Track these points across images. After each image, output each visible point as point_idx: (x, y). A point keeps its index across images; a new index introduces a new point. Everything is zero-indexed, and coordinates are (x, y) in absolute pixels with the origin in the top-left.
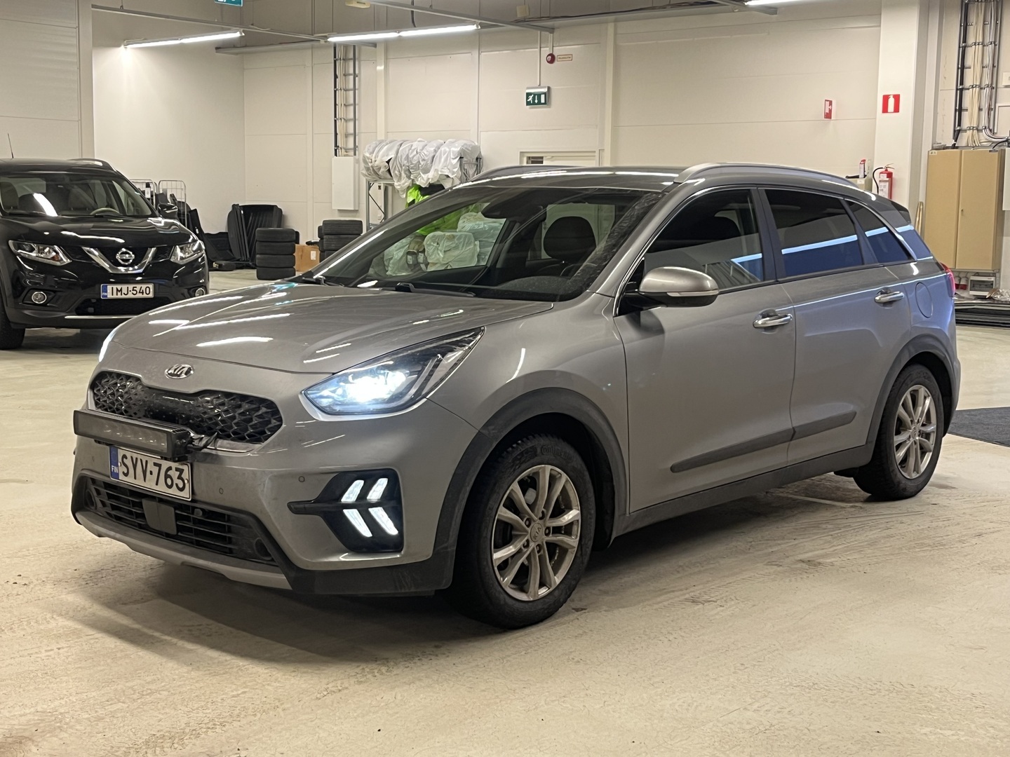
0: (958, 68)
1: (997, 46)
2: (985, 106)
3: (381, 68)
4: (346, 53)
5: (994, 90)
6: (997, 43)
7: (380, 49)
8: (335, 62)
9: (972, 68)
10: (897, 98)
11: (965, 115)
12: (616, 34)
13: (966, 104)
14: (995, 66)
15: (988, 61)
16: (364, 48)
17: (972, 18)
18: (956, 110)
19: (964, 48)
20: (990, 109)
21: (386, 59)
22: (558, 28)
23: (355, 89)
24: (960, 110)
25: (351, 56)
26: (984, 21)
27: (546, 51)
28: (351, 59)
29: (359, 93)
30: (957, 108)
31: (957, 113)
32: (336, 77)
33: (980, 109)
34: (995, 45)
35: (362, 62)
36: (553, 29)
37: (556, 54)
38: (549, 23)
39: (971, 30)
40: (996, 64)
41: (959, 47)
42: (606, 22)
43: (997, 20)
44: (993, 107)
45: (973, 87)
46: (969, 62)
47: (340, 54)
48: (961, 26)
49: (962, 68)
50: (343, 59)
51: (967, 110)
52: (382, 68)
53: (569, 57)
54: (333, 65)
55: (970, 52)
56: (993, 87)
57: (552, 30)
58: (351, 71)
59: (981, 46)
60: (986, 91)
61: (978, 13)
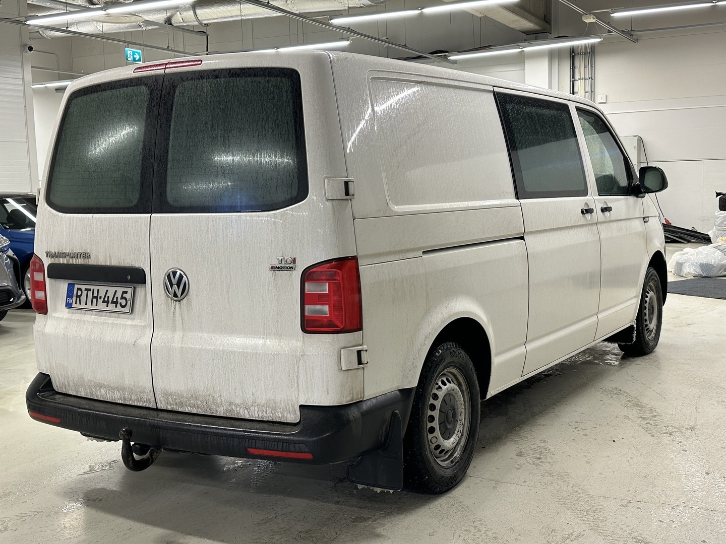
0: (570, 93)
1: (593, 80)
6: (593, 78)
9: (579, 93)
14: (593, 92)
15: (588, 88)
17: (577, 64)
19: (573, 82)
26: (585, 65)
39: (577, 71)
40: (593, 90)
41: (571, 81)
43: (592, 66)
46: (577, 89)
48: (571, 68)
49: (573, 93)
55: (577, 84)
59: (583, 80)
61: (580, 61)
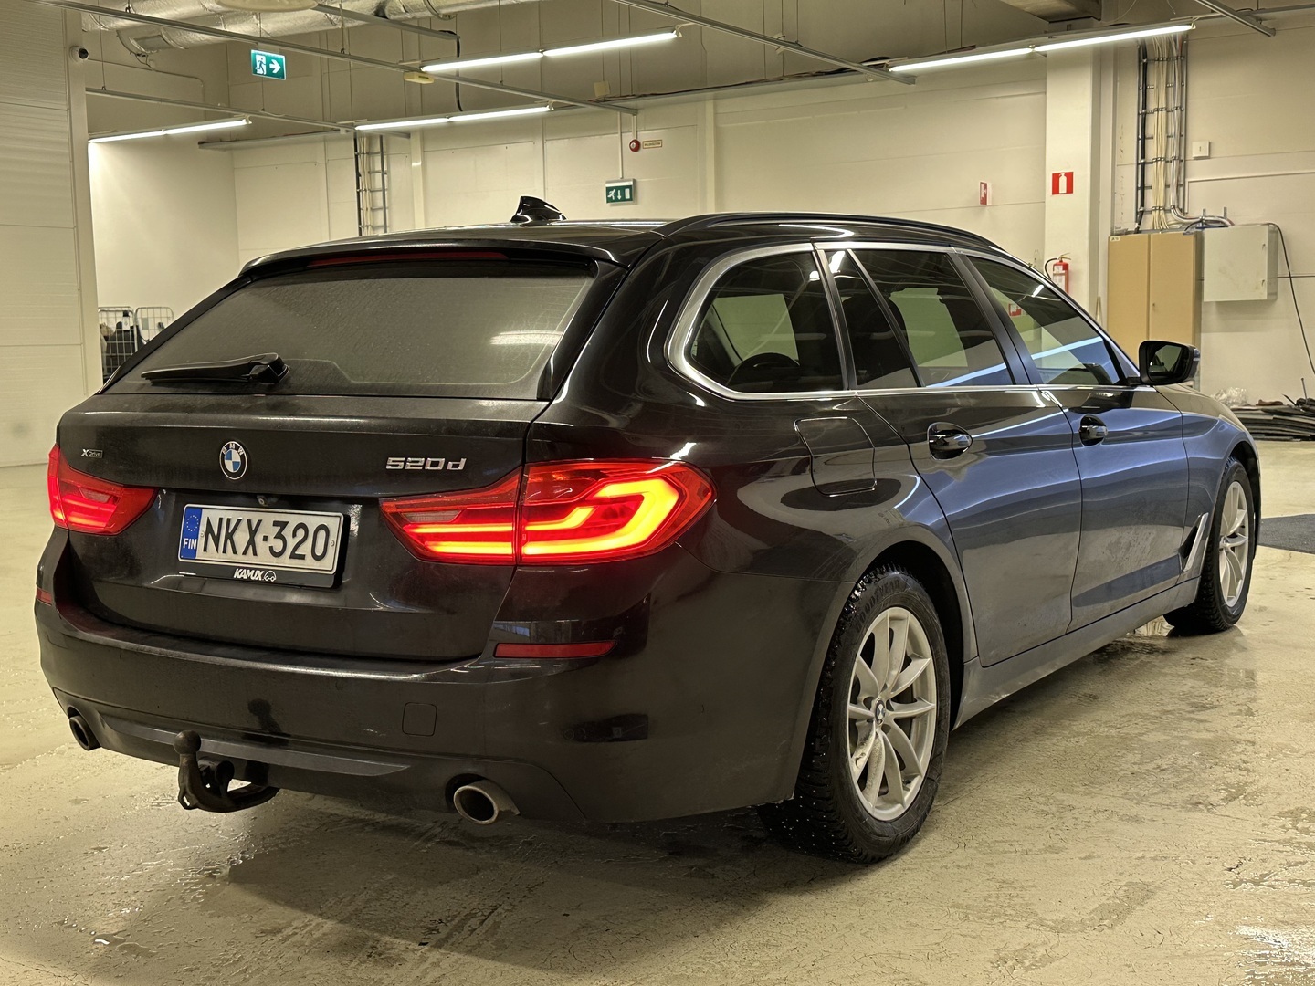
0: (1138, 139)
1: (1184, 113)
2: (1173, 182)
3: (417, 164)
4: (370, 144)
5: (1183, 163)
6: (1184, 108)
7: (416, 141)
8: (356, 156)
9: (1155, 138)
10: (1070, 176)
11: (1149, 193)
12: (716, 114)
13: (1150, 180)
14: (1183, 136)
15: (1173, 128)
16: (393, 139)
17: (1152, 81)
18: (1137, 189)
19: (1145, 115)
20: (1178, 186)
21: (423, 151)
22: (643, 108)
23: (384, 190)
24: (1142, 188)
25: (377, 148)
26: (1167, 83)
27: (629, 137)
28: (377, 153)
29: (389, 194)
30: (1139, 186)
31: (1139, 191)
32: (358, 175)
33: (1167, 186)
34: (1182, 111)
35: (393, 158)
36: (637, 110)
37: (641, 140)
38: (631, 103)
39: (1152, 94)
40: (1183, 133)
41: (1139, 114)
42: (705, 100)
43: (1182, 82)
44: (1182, 182)
45: (1157, 161)
46: (1150, 131)
47: (363, 147)
48: (1139, 89)
49: (1143, 139)
50: (367, 153)
51: (1151, 187)
52: (420, 163)
53: (657, 143)
54: (354, 160)
55: (1152, 120)
56: (1182, 160)
57: (635, 111)
58: (378, 167)
59: (1164, 112)
60: (1173, 166)
61: (1159, 75)
